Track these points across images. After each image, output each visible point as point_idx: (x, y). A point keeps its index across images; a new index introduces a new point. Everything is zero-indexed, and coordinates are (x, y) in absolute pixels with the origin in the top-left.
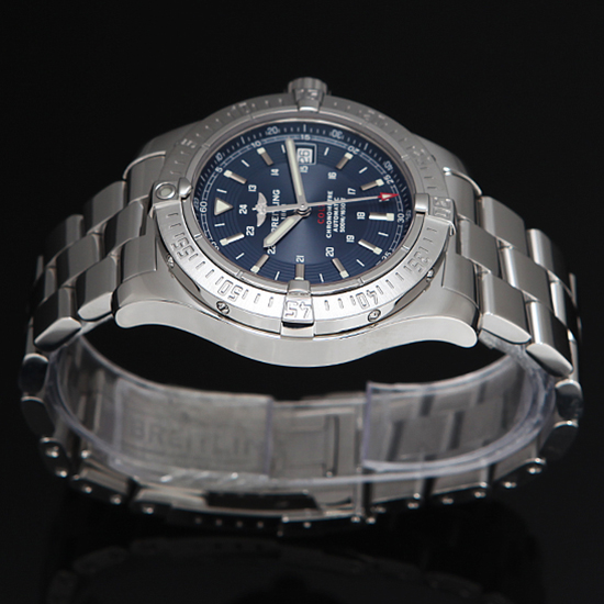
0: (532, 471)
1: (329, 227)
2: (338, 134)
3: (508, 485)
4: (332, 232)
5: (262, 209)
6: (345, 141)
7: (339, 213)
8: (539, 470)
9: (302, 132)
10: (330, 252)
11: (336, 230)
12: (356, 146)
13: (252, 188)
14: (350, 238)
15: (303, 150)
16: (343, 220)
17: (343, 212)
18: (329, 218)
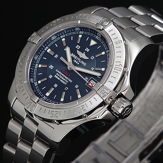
4: (58, 73)
7: (62, 79)
10: (51, 67)
13: (92, 58)
14: (51, 77)
16: (59, 79)
17: (61, 81)
18: (63, 75)
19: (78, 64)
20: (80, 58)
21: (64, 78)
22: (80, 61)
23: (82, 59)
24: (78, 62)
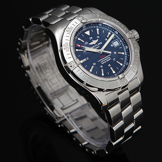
0: (93, 152)
1: (101, 60)
2: (127, 48)
3: (87, 150)
5: (94, 42)
6: (126, 50)
8: (94, 154)
9: (121, 39)
10: (94, 64)
11: (101, 62)
12: (127, 53)
13: (98, 37)
14: (102, 66)
15: (117, 42)
16: (105, 62)
17: (107, 61)
18: (103, 59)
19: (99, 47)
20: (96, 44)
21: (106, 58)
22: (98, 45)
23: (97, 43)
24: (98, 46)
